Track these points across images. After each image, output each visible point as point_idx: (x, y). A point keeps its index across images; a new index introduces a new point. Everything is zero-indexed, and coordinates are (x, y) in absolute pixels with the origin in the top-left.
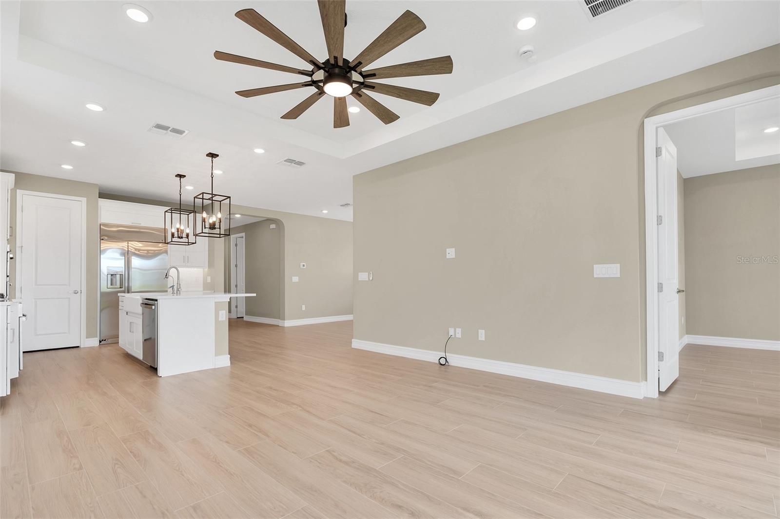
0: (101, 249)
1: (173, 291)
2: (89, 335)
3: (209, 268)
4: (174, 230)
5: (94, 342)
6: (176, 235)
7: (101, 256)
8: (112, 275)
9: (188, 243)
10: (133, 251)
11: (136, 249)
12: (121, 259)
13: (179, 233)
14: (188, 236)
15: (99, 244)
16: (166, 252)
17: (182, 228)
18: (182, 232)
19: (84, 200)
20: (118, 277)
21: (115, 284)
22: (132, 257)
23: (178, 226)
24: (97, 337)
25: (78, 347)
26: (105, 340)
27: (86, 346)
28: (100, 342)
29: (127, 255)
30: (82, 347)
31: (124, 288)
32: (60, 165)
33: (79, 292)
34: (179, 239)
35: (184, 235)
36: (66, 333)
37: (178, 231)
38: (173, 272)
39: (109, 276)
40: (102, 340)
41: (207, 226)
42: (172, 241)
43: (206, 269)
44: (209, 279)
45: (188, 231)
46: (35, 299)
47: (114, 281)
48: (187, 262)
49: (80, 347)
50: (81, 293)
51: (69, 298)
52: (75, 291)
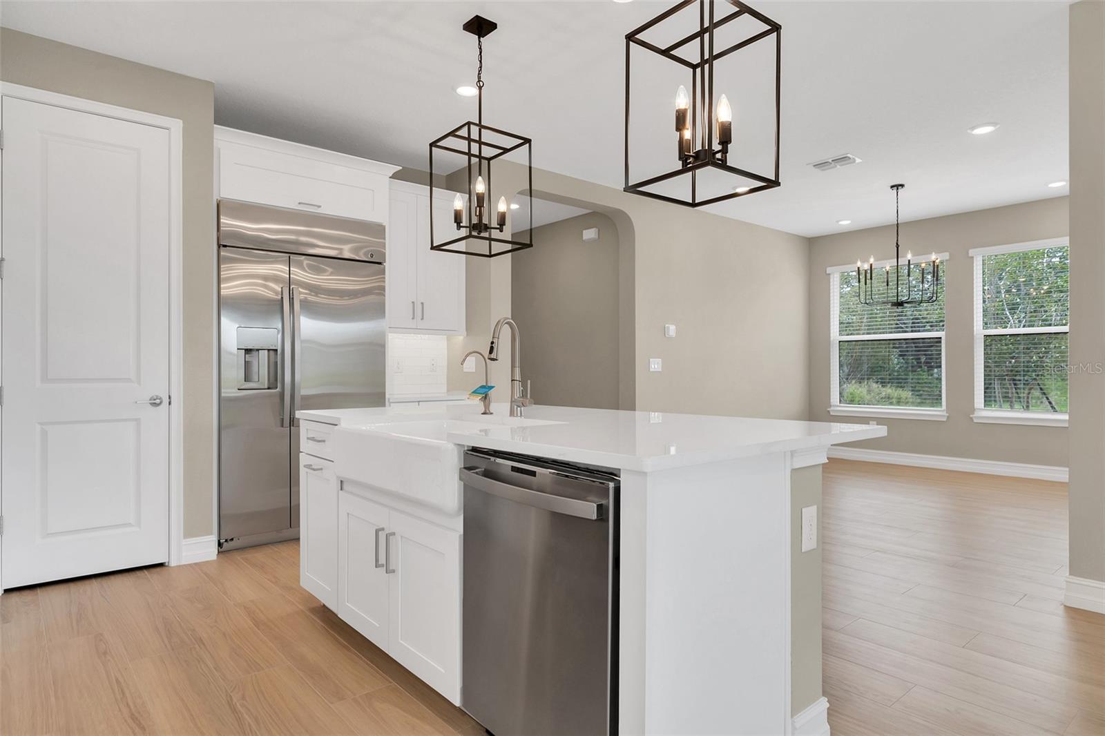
2: (191, 530)
3: (468, 333)
5: (204, 549)
8: (247, 351)
14: (502, 220)
19: (176, 125)
20: (264, 356)
21: (255, 377)
23: (480, 188)
24: (212, 534)
25: (161, 565)
26: (232, 539)
27: (184, 562)
28: (220, 545)
29: (287, 294)
30: (173, 564)
33: (166, 401)
36: (129, 525)
37: (480, 204)
39: (243, 355)
40: (225, 541)
43: (460, 339)
44: (470, 364)
45: (502, 207)
46: (40, 424)
47: (254, 369)
48: (421, 317)
49: (168, 566)
50: (170, 403)
51: (138, 421)
52: (153, 399)
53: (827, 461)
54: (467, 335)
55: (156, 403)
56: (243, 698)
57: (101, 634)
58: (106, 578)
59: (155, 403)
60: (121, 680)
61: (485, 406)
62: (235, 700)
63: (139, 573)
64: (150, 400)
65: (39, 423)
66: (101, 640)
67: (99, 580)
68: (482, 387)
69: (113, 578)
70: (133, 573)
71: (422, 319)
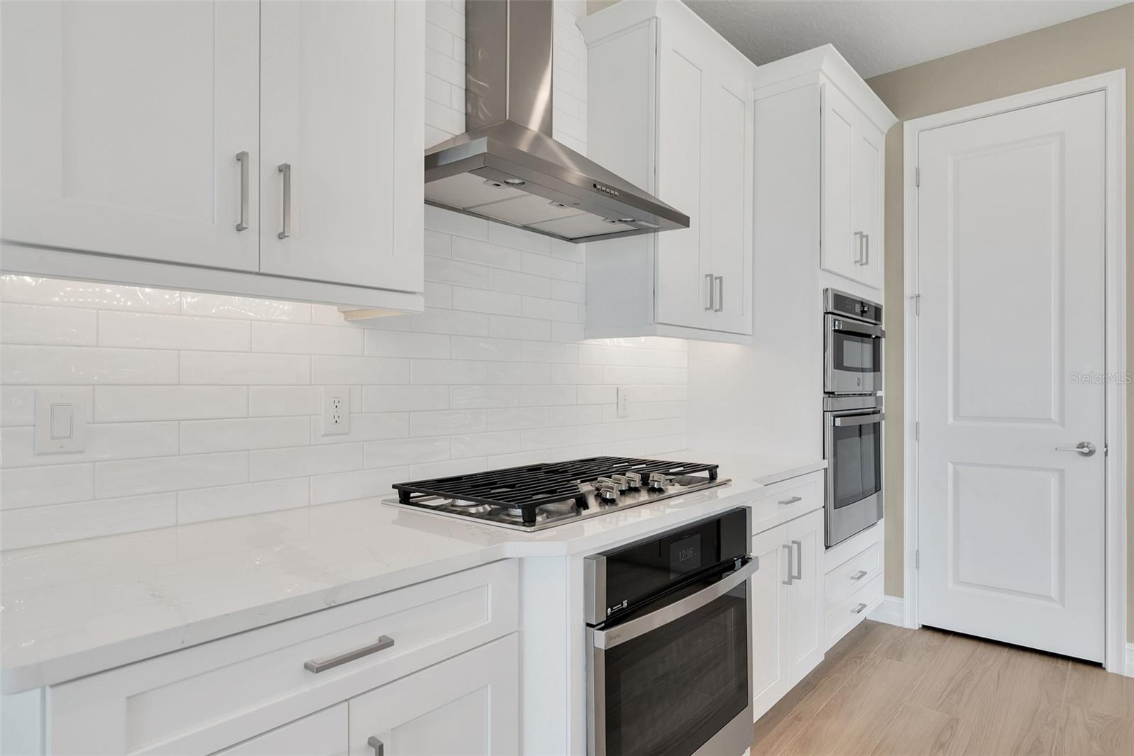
25: (1096, 664)
27: (1126, 673)
33: (1100, 451)
36: (1049, 598)
46: (954, 463)
49: (1105, 669)
51: (1062, 473)
52: (1081, 446)
55: (1086, 451)
57: (958, 720)
58: (1021, 653)
59: (1082, 452)
63: (1061, 664)
64: (1078, 448)
65: (951, 462)
66: (952, 727)
67: (1012, 652)
69: (1028, 655)
70: (1055, 660)
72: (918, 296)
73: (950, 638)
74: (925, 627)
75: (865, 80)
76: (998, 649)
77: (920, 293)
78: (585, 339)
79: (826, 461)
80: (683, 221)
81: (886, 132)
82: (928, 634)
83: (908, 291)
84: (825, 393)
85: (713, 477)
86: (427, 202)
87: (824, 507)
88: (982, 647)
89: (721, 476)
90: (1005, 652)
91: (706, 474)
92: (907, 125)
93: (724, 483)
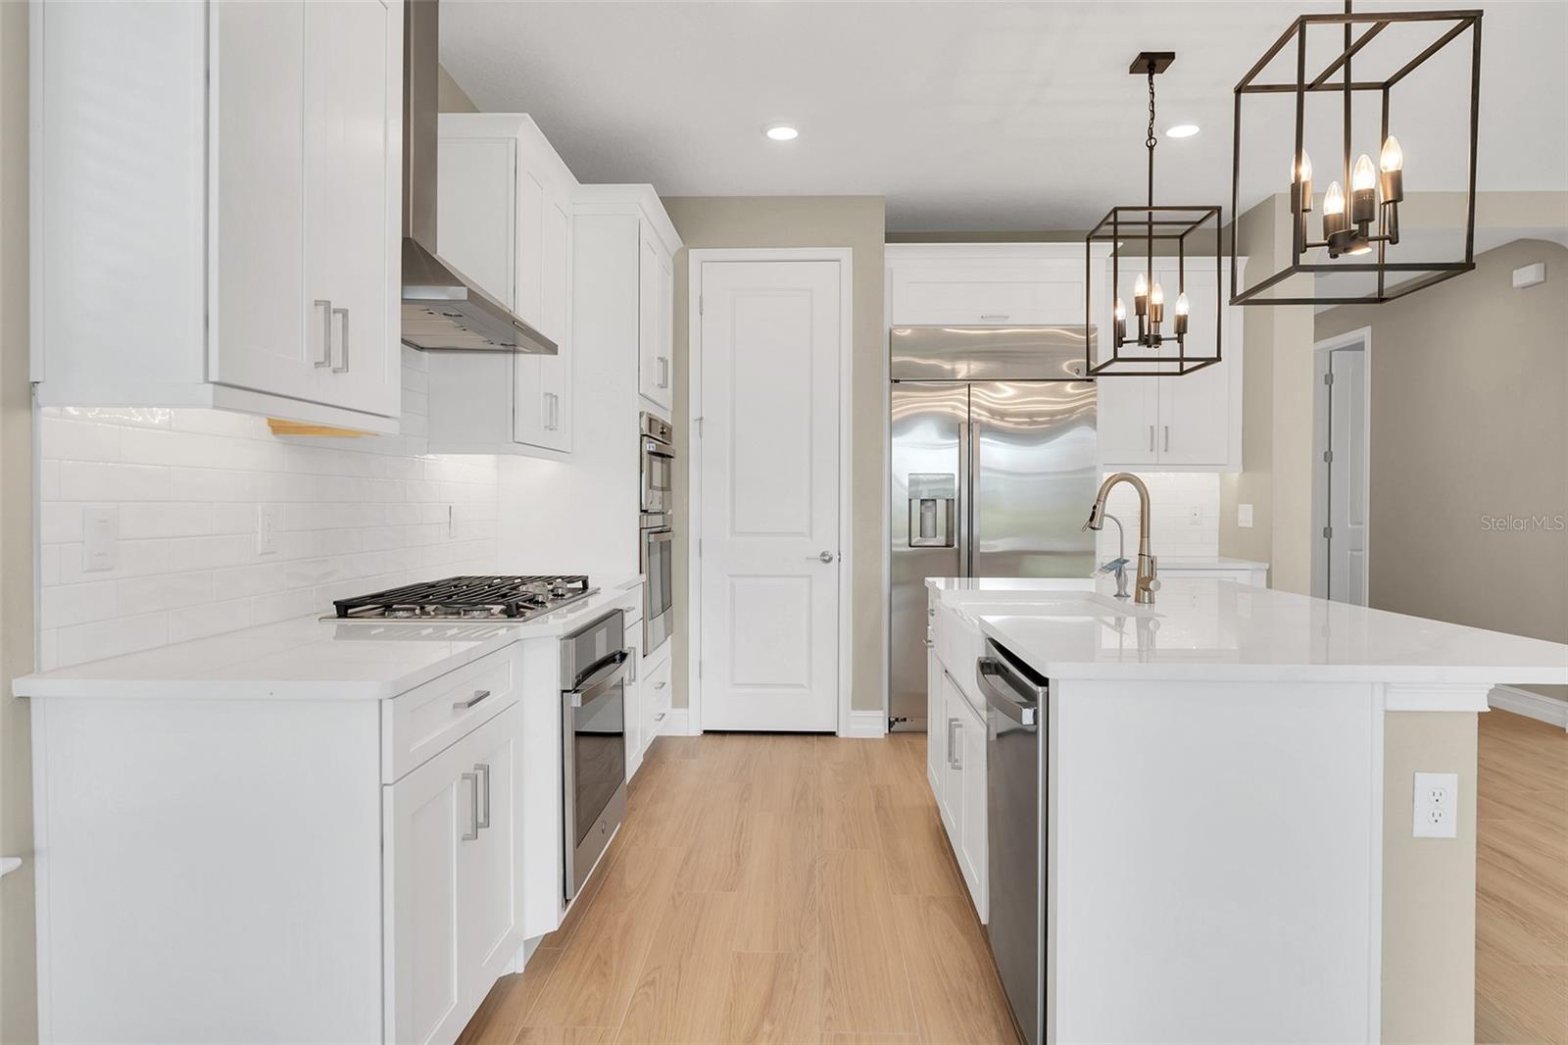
0: (893, 419)
1: (1121, 585)
2: (861, 701)
3: (1245, 469)
4: (1125, 312)
5: (875, 724)
6: (1132, 333)
7: (893, 440)
8: (923, 501)
9: (1182, 360)
10: (985, 417)
11: (993, 413)
12: (949, 446)
13: (1146, 318)
14: (1181, 327)
15: (887, 404)
16: (1090, 419)
17: (1157, 298)
18: (1158, 311)
19: (845, 254)
20: (941, 505)
21: (930, 531)
22: (981, 439)
23: (1141, 289)
24: (881, 709)
25: (832, 734)
26: (904, 719)
27: (852, 735)
28: (891, 724)
29: (965, 431)
30: (841, 734)
31: (956, 546)
32: (763, 131)
33: (836, 556)
34: (1145, 348)
35: (1167, 329)
36: (802, 686)
37: (1140, 312)
38: (1122, 502)
39: (916, 503)
40: (897, 720)
41: (1315, 233)
42: (1116, 359)
43: (1235, 476)
44: (1246, 516)
45: (1182, 308)
46: (730, 576)
47: (929, 522)
48: (1164, 449)
49: (837, 736)
50: (839, 560)
51: (811, 578)
52: (823, 554)
53: (1489, 710)
54: (1244, 470)
55: (826, 559)
56: (825, 866)
57: (751, 784)
59: (823, 560)
60: (745, 824)
61: (1120, 587)
62: (817, 865)
63: (809, 738)
64: (820, 556)
66: (749, 789)
68: (1118, 561)
71: (1166, 450)
72: (701, 419)
73: (728, 737)
74: (705, 732)
75: (660, 198)
76: (765, 738)
77: (703, 416)
78: (428, 452)
79: (644, 575)
80: (552, 349)
81: (673, 254)
82: (709, 737)
83: (693, 414)
84: (642, 511)
85: (585, 586)
86: (404, 341)
87: (643, 618)
88: (753, 739)
89: (591, 585)
90: (771, 739)
91: (579, 585)
92: (691, 252)
93: (595, 592)
